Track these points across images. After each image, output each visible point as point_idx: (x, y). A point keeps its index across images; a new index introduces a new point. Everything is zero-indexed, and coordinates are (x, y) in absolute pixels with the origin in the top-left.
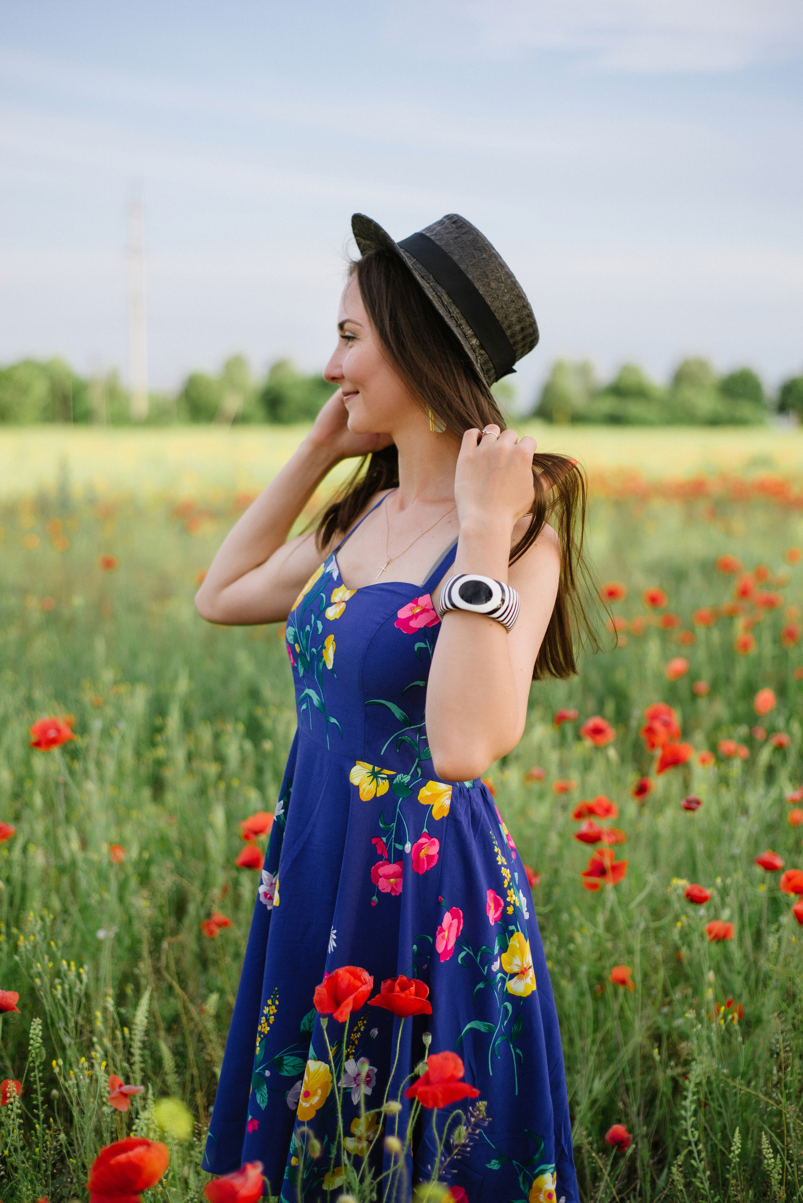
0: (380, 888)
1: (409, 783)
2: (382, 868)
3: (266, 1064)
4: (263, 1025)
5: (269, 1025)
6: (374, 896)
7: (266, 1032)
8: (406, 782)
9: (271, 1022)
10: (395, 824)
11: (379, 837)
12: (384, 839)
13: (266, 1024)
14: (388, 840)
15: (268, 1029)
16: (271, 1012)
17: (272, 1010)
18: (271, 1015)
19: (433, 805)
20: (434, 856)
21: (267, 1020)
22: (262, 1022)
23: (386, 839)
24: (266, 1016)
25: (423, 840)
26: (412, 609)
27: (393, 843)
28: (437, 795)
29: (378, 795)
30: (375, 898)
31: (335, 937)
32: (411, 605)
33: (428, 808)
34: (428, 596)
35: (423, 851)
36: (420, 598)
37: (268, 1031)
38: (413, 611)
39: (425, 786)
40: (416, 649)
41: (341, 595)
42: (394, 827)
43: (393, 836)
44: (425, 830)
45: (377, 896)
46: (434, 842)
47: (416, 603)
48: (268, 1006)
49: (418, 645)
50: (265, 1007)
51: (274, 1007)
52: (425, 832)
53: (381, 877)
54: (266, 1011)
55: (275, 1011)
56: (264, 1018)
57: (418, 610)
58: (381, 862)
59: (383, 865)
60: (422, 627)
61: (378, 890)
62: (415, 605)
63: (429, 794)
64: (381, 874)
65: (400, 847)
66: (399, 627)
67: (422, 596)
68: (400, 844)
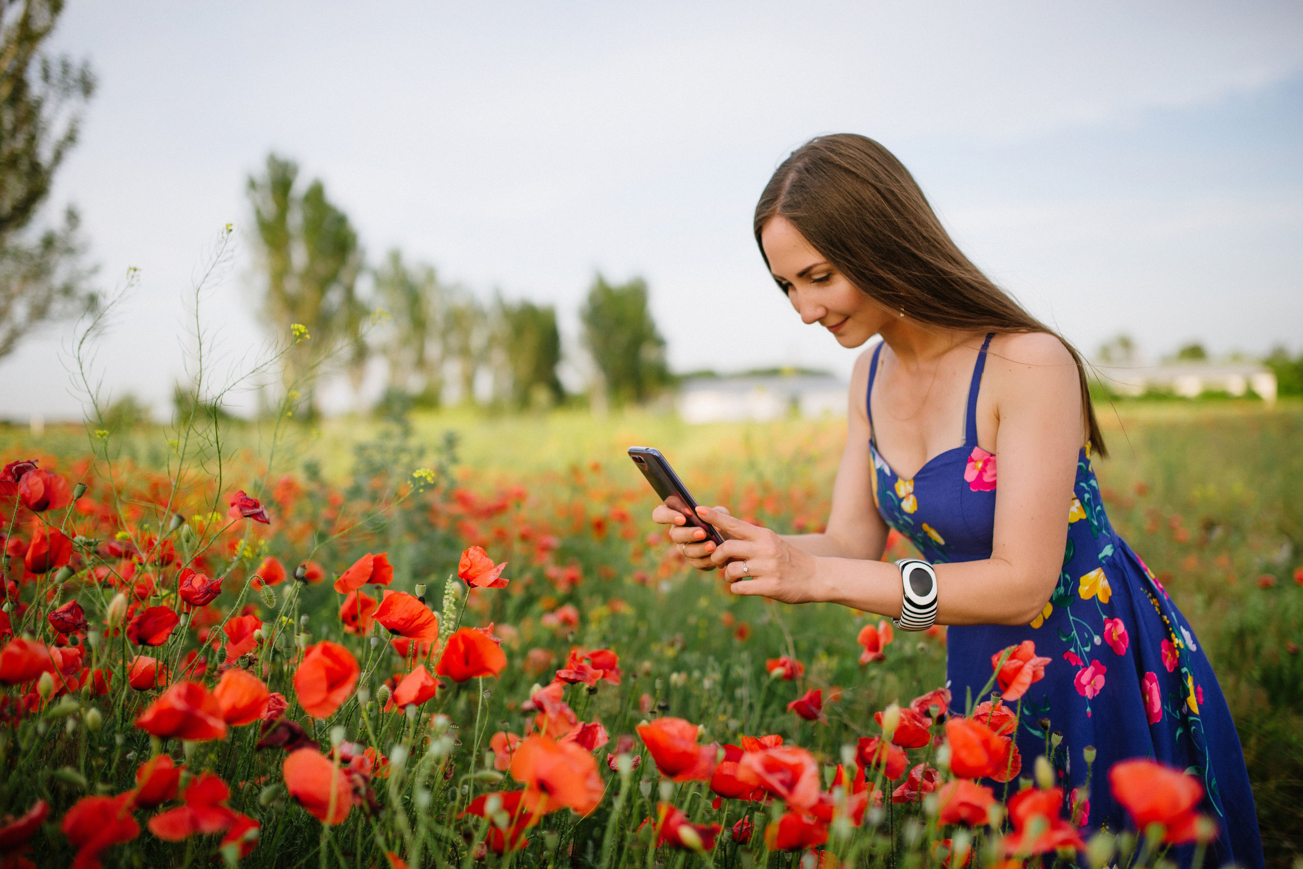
0: (1089, 696)
1: (1066, 591)
2: (1083, 677)
6: (1087, 707)
8: (1063, 592)
10: (1074, 632)
11: (1067, 651)
14: (1076, 648)
19: (1097, 594)
20: (1123, 633)
23: (1074, 649)
25: (1108, 626)
26: (974, 468)
27: (1081, 649)
28: (1094, 584)
29: (1047, 617)
32: (969, 466)
33: (1094, 598)
34: (976, 449)
35: (1114, 634)
36: (972, 455)
38: (977, 468)
39: (1079, 585)
41: (904, 488)
42: (1076, 634)
43: (1079, 643)
44: (1104, 617)
46: (1116, 621)
47: (972, 460)
52: (1106, 619)
53: (1085, 686)
57: (980, 465)
58: (1079, 672)
59: (1082, 674)
61: (1087, 698)
62: (973, 463)
63: (1087, 588)
64: (1083, 684)
65: (1088, 649)
66: (977, 490)
67: (972, 452)
68: (1087, 646)
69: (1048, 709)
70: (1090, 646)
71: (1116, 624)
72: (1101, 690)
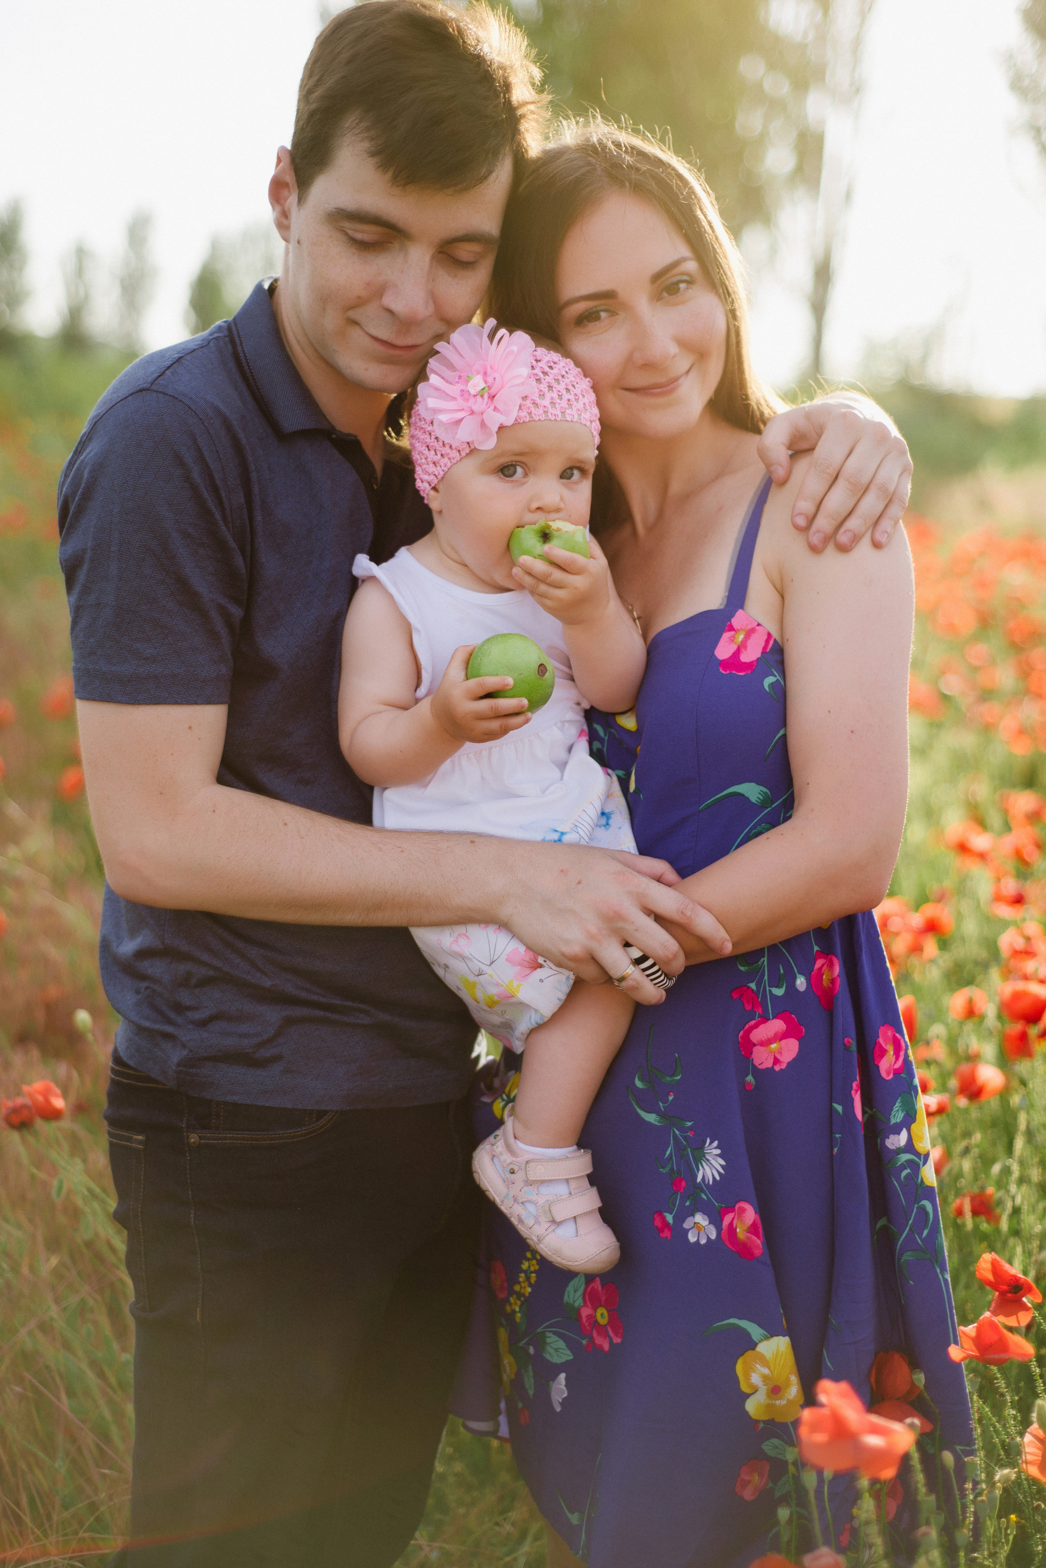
0: (757, 1063)
2: (758, 1031)
3: (529, 1337)
4: (523, 1285)
5: (530, 1285)
6: (748, 1075)
7: (527, 1294)
9: (533, 1281)
10: (766, 959)
11: (744, 985)
12: (753, 986)
13: (526, 1284)
14: (758, 985)
15: (529, 1290)
16: (532, 1269)
17: (533, 1265)
18: (532, 1272)
21: (528, 1279)
22: (521, 1279)
23: (756, 985)
24: (525, 1272)
25: (818, 964)
26: (732, 640)
27: (768, 988)
30: (750, 1078)
31: (718, 1151)
32: (726, 635)
34: (740, 611)
36: (732, 621)
37: (530, 1293)
38: (735, 641)
40: (767, 689)
42: (766, 963)
43: (766, 978)
44: (816, 948)
45: (752, 1075)
47: (731, 628)
48: (528, 1260)
49: (768, 681)
50: (524, 1261)
51: (534, 1262)
52: (817, 951)
53: (755, 1045)
54: (525, 1265)
55: (537, 1267)
56: (523, 1275)
57: (741, 637)
58: (753, 1022)
59: (756, 1026)
60: (759, 655)
61: (754, 1066)
62: (732, 633)
64: (755, 1041)
65: (779, 992)
66: (728, 672)
67: (733, 616)
68: (778, 986)
69: (678, 1078)
70: (784, 987)
71: (831, 965)
72: (789, 1064)
